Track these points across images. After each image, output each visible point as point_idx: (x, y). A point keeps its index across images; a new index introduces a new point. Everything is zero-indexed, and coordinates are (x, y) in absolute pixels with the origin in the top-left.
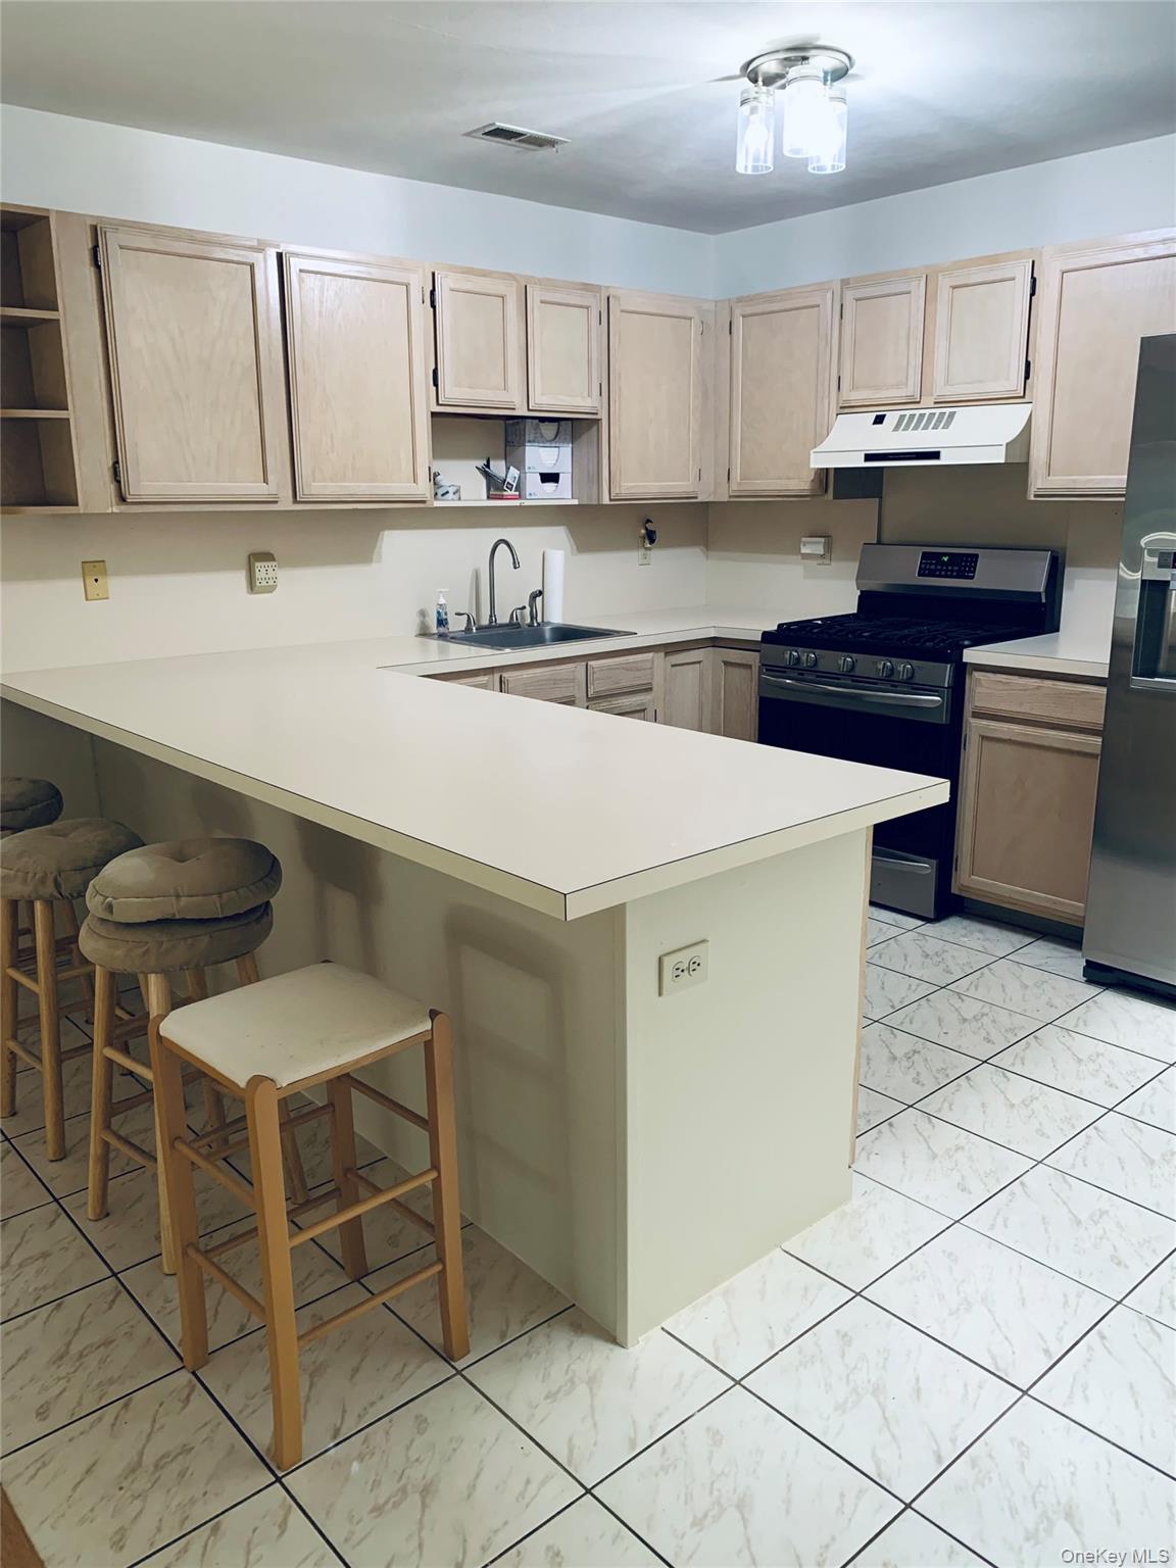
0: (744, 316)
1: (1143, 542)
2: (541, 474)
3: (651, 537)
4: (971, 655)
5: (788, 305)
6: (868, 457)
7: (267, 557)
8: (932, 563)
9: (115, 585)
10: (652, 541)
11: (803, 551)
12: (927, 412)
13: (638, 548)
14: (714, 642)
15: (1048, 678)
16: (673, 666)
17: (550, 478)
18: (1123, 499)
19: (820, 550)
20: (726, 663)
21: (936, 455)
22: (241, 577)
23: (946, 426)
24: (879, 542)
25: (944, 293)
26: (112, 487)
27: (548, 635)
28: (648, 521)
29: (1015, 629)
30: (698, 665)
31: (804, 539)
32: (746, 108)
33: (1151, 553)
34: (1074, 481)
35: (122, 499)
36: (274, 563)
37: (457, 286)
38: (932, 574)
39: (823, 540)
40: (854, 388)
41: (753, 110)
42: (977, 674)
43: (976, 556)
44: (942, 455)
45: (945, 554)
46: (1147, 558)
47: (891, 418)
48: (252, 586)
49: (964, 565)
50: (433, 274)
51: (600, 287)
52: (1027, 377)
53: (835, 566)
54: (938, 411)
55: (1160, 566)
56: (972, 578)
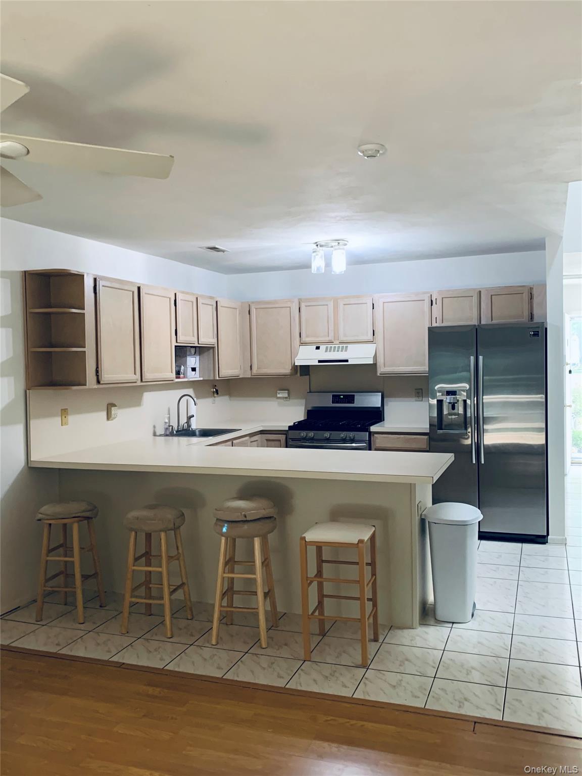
0: (256, 309)
1: (436, 388)
2: (192, 368)
3: (217, 392)
4: (373, 428)
5: (277, 306)
6: (320, 361)
7: (114, 405)
8: (336, 399)
9: (71, 418)
10: (218, 394)
11: (278, 396)
12: (337, 346)
13: (212, 397)
14: (262, 432)
15: (401, 434)
16: (251, 442)
17: (194, 369)
18: (427, 375)
19: (286, 395)
20: (267, 440)
21: (347, 361)
22: (104, 414)
23: (346, 351)
24: (310, 392)
25: (341, 306)
26: (95, 378)
27: (197, 433)
28: (216, 386)
29: (374, 421)
30: (256, 442)
31: (278, 391)
32: (314, 254)
33: (439, 392)
34: (394, 369)
35: (98, 382)
36: (116, 408)
37: (184, 299)
38: (337, 402)
39: (287, 391)
40: (307, 336)
41: (317, 255)
42: (376, 435)
43: (354, 395)
44: (349, 361)
45: (341, 395)
46: (438, 394)
47: (323, 347)
48: (109, 417)
49: (350, 399)
50: (175, 294)
51: (214, 297)
52: (374, 335)
53: (292, 401)
54: (341, 346)
55: (442, 395)
56: (354, 403)
